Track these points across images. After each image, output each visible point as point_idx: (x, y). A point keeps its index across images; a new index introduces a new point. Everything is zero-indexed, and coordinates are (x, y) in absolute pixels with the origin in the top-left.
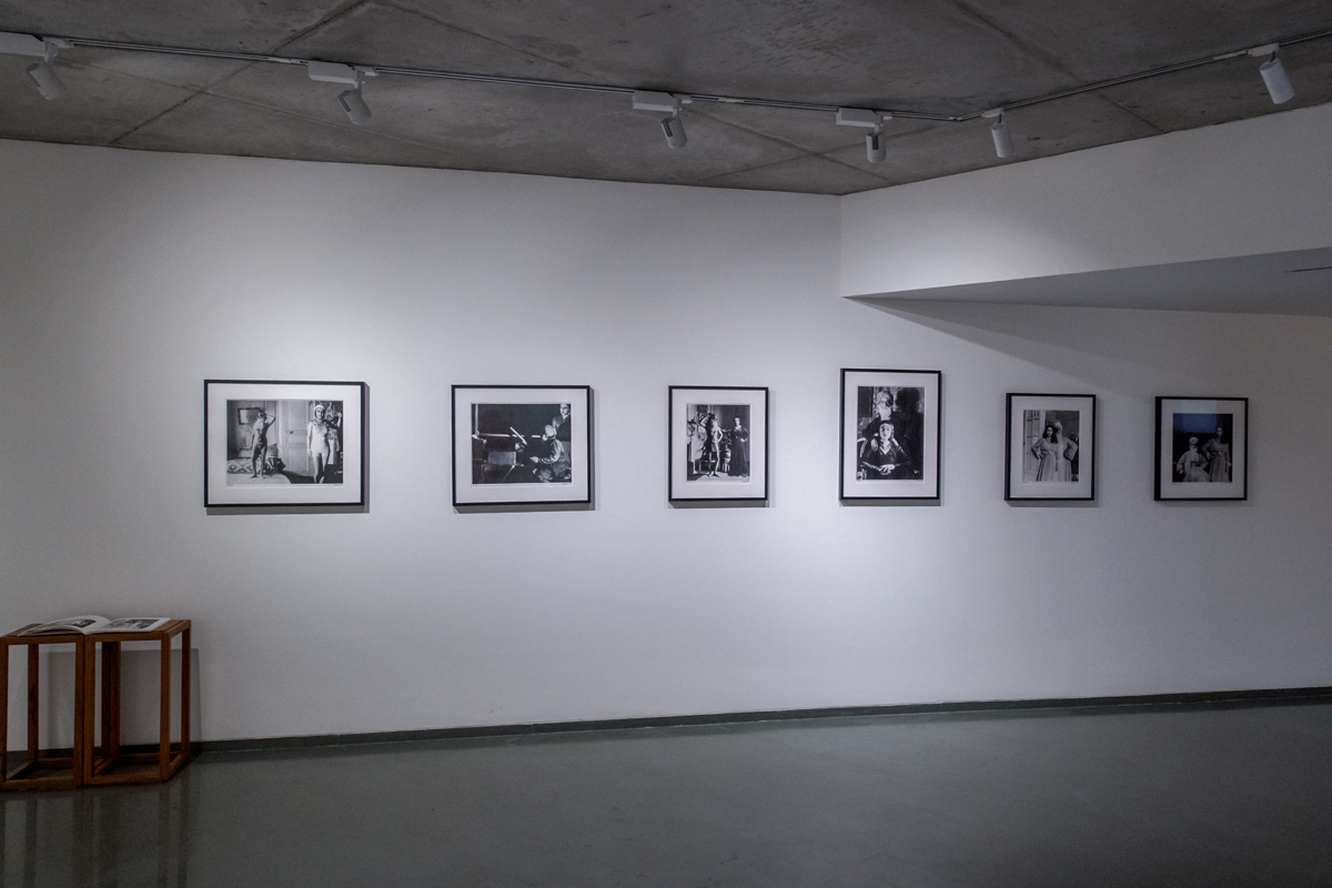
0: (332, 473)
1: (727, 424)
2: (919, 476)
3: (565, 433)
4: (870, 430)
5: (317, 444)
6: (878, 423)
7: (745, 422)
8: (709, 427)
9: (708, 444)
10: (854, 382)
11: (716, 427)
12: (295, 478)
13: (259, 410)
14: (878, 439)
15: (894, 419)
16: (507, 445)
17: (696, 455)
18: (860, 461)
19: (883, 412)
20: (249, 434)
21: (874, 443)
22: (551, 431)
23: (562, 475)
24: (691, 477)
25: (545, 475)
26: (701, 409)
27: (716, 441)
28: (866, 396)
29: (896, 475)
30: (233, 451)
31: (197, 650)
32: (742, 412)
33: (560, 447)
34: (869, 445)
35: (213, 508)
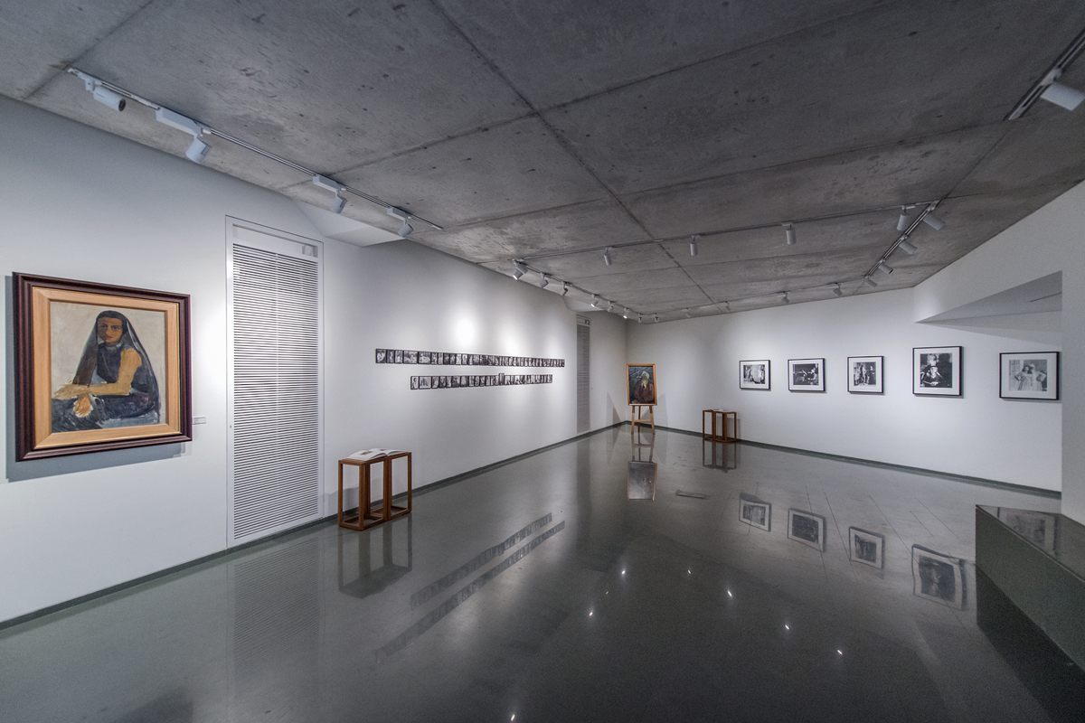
0: (763, 382)
1: (868, 368)
2: (951, 387)
3: (817, 372)
4: (927, 369)
5: (760, 375)
6: (930, 367)
7: (874, 367)
8: (861, 369)
9: (861, 375)
10: (918, 353)
11: (864, 369)
12: (756, 383)
13: (749, 367)
14: (930, 373)
15: (937, 365)
16: (802, 375)
17: (857, 378)
18: (921, 380)
19: (932, 363)
20: (747, 373)
21: (928, 374)
22: (813, 371)
23: (816, 384)
24: (855, 385)
25: (812, 383)
26: (858, 364)
27: (864, 374)
28: (924, 359)
29: (937, 386)
30: (745, 377)
32: (873, 364)
33: (815, 375)
34: (925, 375)
35: (742, 389)
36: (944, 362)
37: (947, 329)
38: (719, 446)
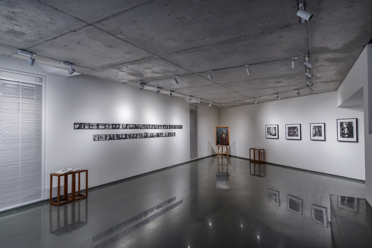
0: (275, 135)
1: (318, 129)
2: (353, 137)
3: (297, 130)
4: (343, 129)
5: (274, 132)
6: (344, 128)
7: (321, 128)
8: (316, 129)
9: (316, 132)
10: (339, 121)
11: (317, 129)
12: (273, 135)
13: (270, 128)
14: (344, 131)
15: (347, 127)
16: (291, 132)
17: (314, 133)
18: (341, 134)
19: (345, 126)
20: (269, 131)
21: (343, 131)
22: (296, 130)
23: (297, 136)
24: (313, 136)
25: (295, 136)
26: (315, 126)
27: (317, 131)
29: (347, 137)
30: (268, 133)
31: (266, 153)
32: (321, 127)
33: (297, 132)
34: (342, 132)
35: (267, 138)
36: (350, 125)
37: (351, 110)
38: (257, 165)
